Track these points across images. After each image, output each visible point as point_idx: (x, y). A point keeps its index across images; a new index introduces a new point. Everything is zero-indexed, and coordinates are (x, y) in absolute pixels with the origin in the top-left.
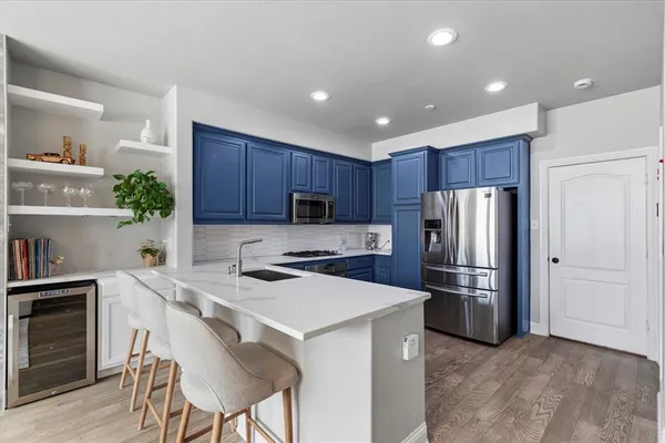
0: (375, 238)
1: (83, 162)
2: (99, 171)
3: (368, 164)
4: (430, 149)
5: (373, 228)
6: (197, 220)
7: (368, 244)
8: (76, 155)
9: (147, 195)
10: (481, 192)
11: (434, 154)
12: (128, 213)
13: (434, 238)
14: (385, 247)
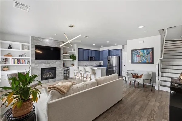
0: (101, 63)
1: (66, 54)
2: (69, 55)
3: (100, 51)
4: (109, 50)
5: (100, 61)
6: (78, 60)
7: (99, 64)
8: (66, 53)
9: (73, 57)
10: (114, 57)
11: (109, 51)
12: (72, 60)
13: (109, 63)
14: (102, 64)
